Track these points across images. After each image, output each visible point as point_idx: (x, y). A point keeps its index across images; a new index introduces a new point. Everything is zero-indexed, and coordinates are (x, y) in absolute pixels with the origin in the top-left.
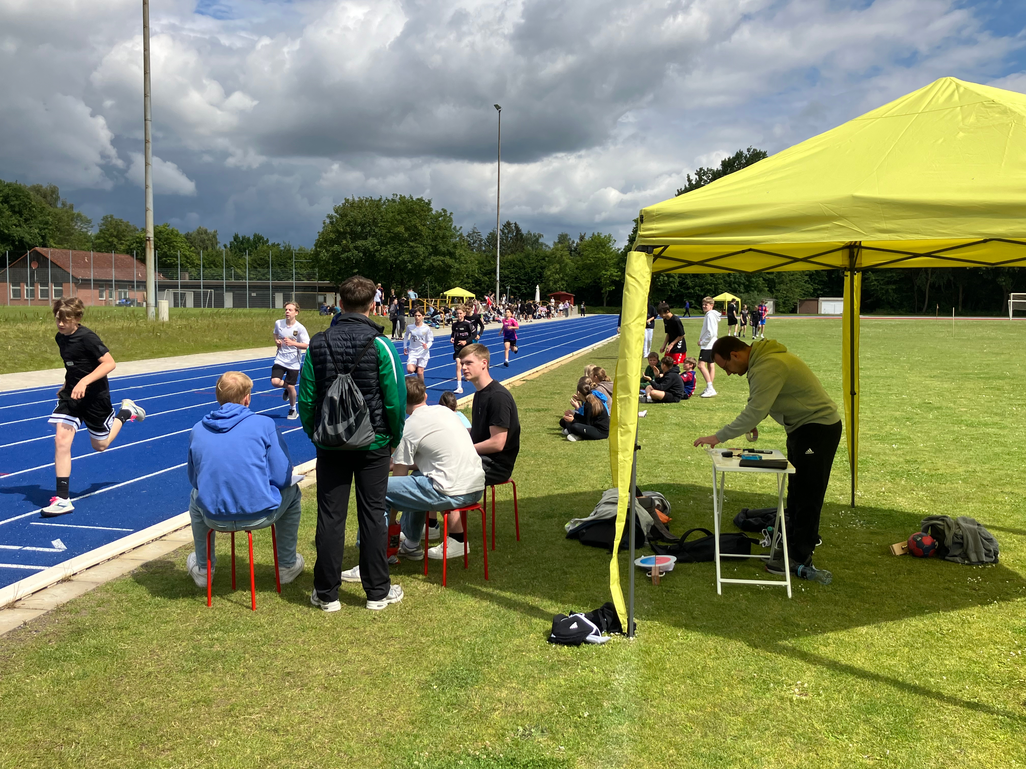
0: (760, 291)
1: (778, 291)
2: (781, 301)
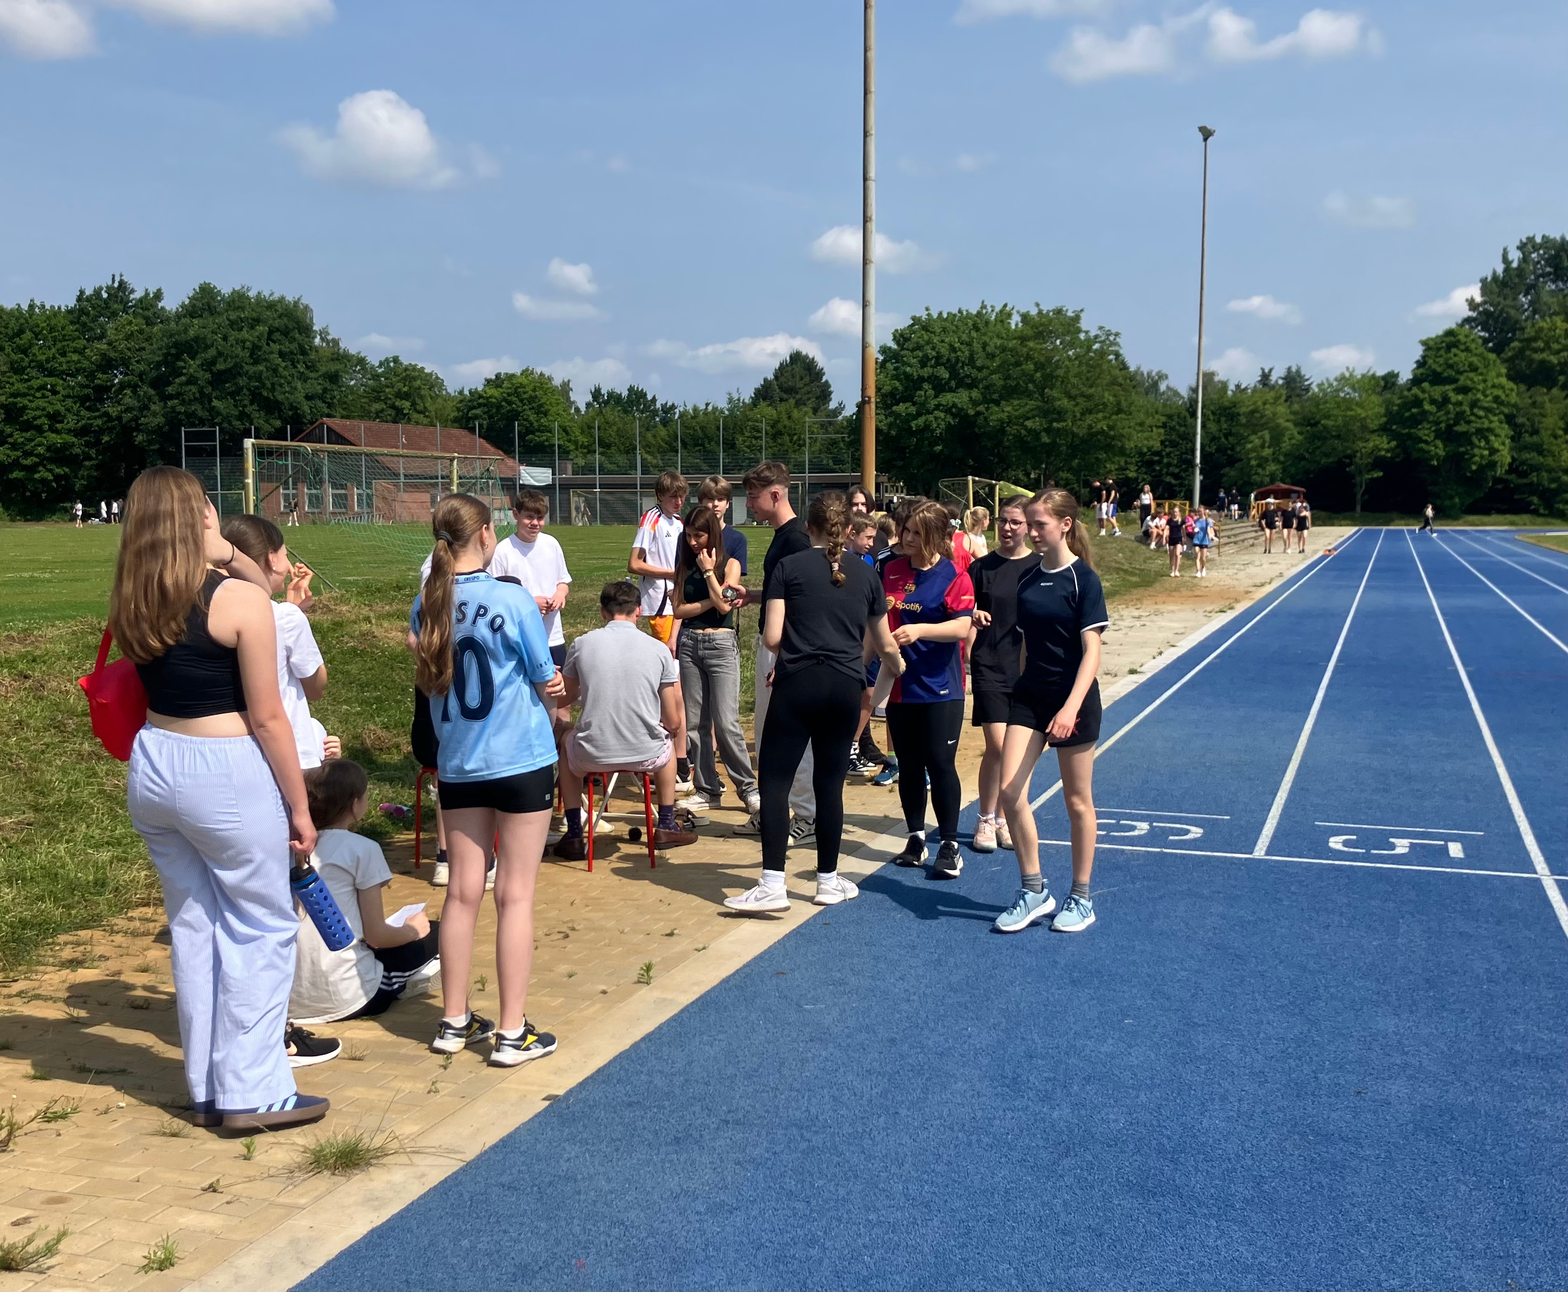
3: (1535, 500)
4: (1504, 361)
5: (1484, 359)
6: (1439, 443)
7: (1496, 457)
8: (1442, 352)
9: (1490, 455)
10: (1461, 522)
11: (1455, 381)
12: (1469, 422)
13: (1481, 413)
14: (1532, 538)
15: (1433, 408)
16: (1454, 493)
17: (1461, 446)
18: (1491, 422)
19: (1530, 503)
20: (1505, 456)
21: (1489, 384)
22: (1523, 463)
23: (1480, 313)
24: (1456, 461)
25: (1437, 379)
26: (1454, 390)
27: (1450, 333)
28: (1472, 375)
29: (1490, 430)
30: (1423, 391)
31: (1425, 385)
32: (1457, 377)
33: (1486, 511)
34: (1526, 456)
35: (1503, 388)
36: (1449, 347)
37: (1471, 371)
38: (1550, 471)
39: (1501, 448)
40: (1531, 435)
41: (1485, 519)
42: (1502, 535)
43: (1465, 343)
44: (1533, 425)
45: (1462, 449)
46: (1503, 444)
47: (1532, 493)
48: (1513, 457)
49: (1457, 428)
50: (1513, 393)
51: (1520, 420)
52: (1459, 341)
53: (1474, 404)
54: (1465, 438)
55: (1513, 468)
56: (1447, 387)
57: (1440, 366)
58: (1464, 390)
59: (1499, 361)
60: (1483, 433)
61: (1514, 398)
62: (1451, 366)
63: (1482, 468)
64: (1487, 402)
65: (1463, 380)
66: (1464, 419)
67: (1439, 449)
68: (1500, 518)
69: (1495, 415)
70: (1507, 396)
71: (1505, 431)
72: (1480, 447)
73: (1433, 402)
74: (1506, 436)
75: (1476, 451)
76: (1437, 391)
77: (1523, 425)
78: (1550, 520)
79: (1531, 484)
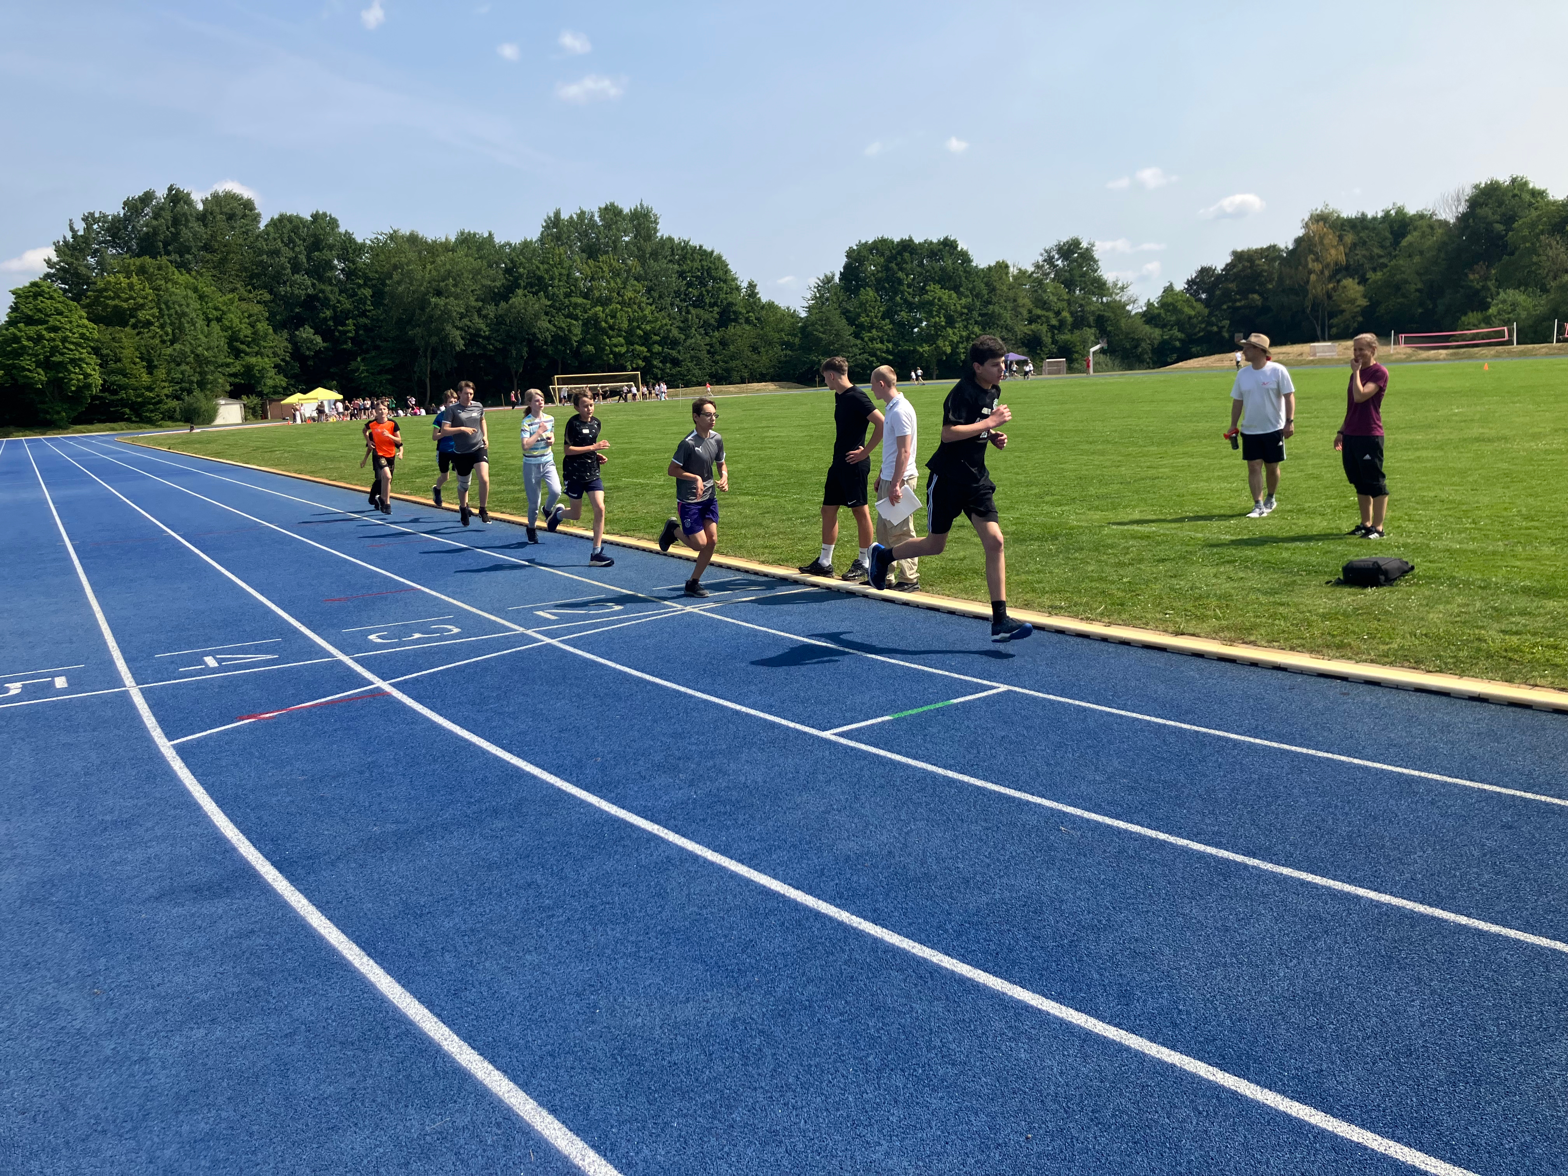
3: (127, 410)
4: (83, 307)
5: (67, 305)
6: (40, 370)
7: (90, 380)
8: (31, 299)
9: (85, 378)
10: (70, 431)
11: (47, 322)
12: (62, 354)
13: (72, 347)
14: (129, 439)
15: (31, 344)
16: (60, 409)
17: (60, 372)
18: (81, 353)
19: (124, 414)
20: (97, 379)
21: (75, 324)
22: (113, 384)
23: (57, 270)
24: (58, 385)
25: (30, 321)
26: (46, 329)
27: (34, 284)
28: (58, 317)
29: (81, 359)
30: (20, 331)
31: (21, 325)
32: (47, 318)
33: (91, 422)
34: (114, 378)
35: (86, 327)
36: (36, 296)
37: (58, 314)
38: (135, 389)
39: (93, 373)
40: (116, 362)
41: (90, 427)
42: (104, 438)
43: (49, 293)
44: (116, 354)
45: (61, 375)
46: (94, 370)
47: (125, 406)
48: (104, 380)
49: (53, 359)
50: (94, 331)
51: (105, 352)
52: (43, 291)
53: (64, 340)
54: (61, 366)
55: (105, 388)
56: (40, 327)
57: (31, 310)
58: (55, 329)
59: (79, 307)
60: (74, 362)
61: (96, 335)
62: (40, 311)
63: (80, 389)
64: (75, 338)
65: (52, 322)
66: (58, 352)
67: (40, 376)
68: (101, 426)
69: (83, 348)
70: (90, 333)
71: (94, 360)
72: (76, 373)
73: (29, 339)
74: (96, 364)
75: (73, 376)
76: (32, 330)
77: (108, 355)
78: (141, 425)
79: (122, 399)
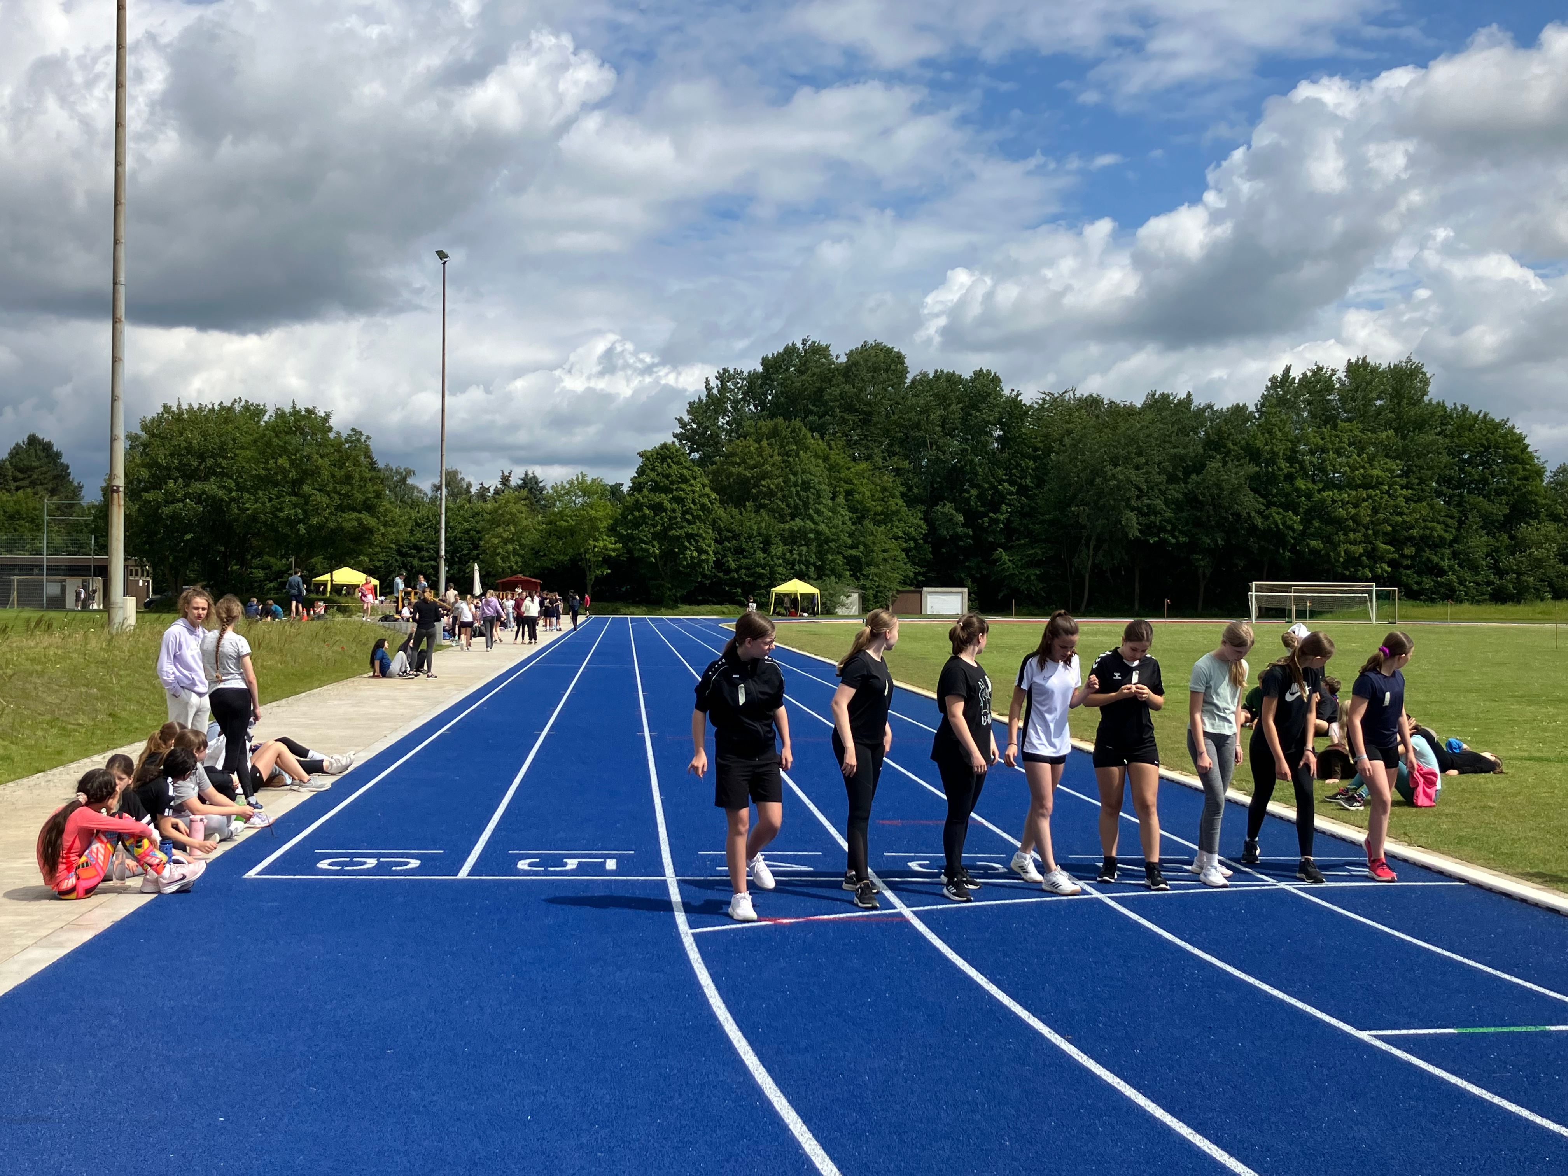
0: (839, 576)
1: (866, 577)
2: (871, 593)
3: (739, 591)
6: (656, 544)
7: (704, 557)
8: (658, 463)
9: (699, 555)
11: (671, 490)
12: (681, 527)
13: (691, 520)
15: (651, 513)
16: (670, 586)
17: (675, 547)
18: (699, 528)
20: (711, 555)
21: (697, 494)
23: (688, 431)
24: (671, 560)
25: (656, 488)
26: (669, 498)
27: (664, 447)
28: (683, 486)
29: (698, 534)
30: (642, 497)
31: (644, 492)
32: (671, 487)
35: (708, 497)
36: (664, 460)
37: (683, 482)
39: (708, 549)
41: (697, 609)
43: (677, 456)
45: (676, 551)
46: (710, 546)
48: (717, 557)
49: (671, 532)
52: (672, 454)
54: (678, 541)
55: (718, 566)
58: (678, 500)
60: (691, 536)
62: (666, 476)
63: (692, 566)
64: (696, 510)
65: (676, 490)
66: (677, 524)
67: (655, 549)
70: (711, 504)
71: (710, 534)
72: (691, 549)
73: (651, 507)
74: (712, 539)
75: (687, 552)
